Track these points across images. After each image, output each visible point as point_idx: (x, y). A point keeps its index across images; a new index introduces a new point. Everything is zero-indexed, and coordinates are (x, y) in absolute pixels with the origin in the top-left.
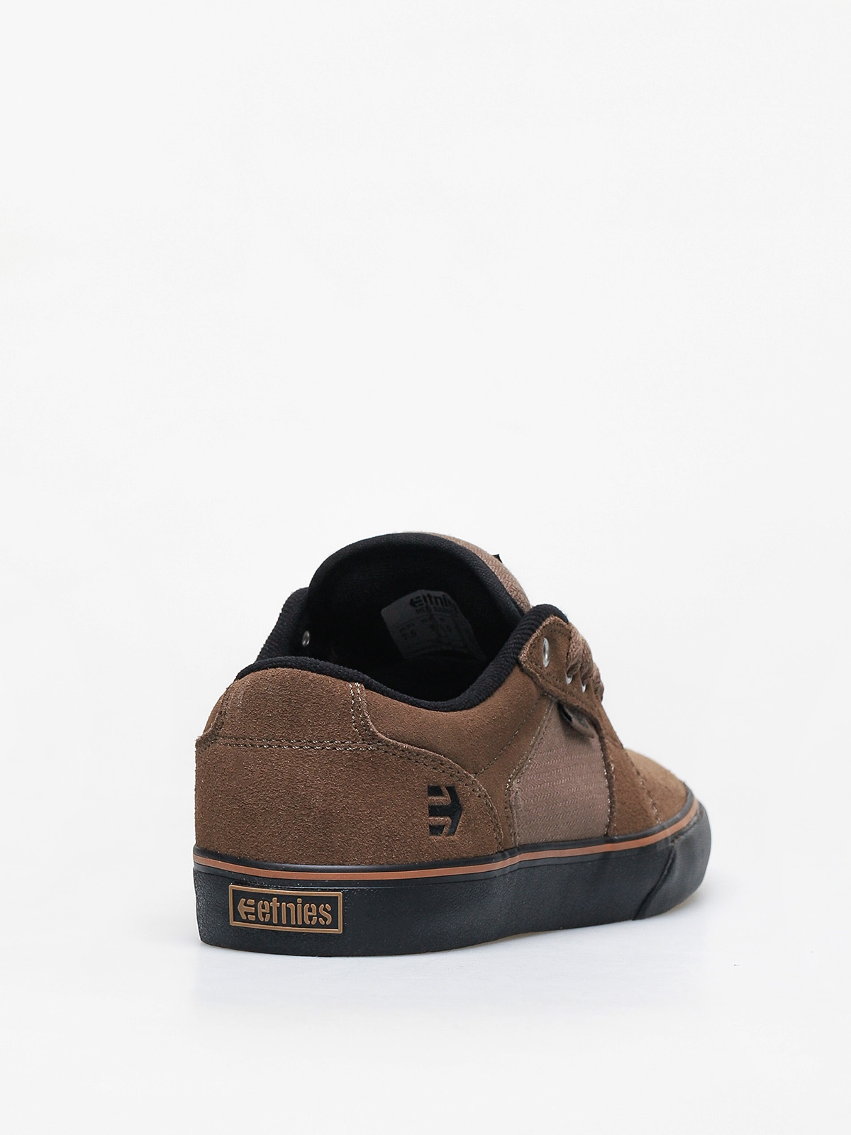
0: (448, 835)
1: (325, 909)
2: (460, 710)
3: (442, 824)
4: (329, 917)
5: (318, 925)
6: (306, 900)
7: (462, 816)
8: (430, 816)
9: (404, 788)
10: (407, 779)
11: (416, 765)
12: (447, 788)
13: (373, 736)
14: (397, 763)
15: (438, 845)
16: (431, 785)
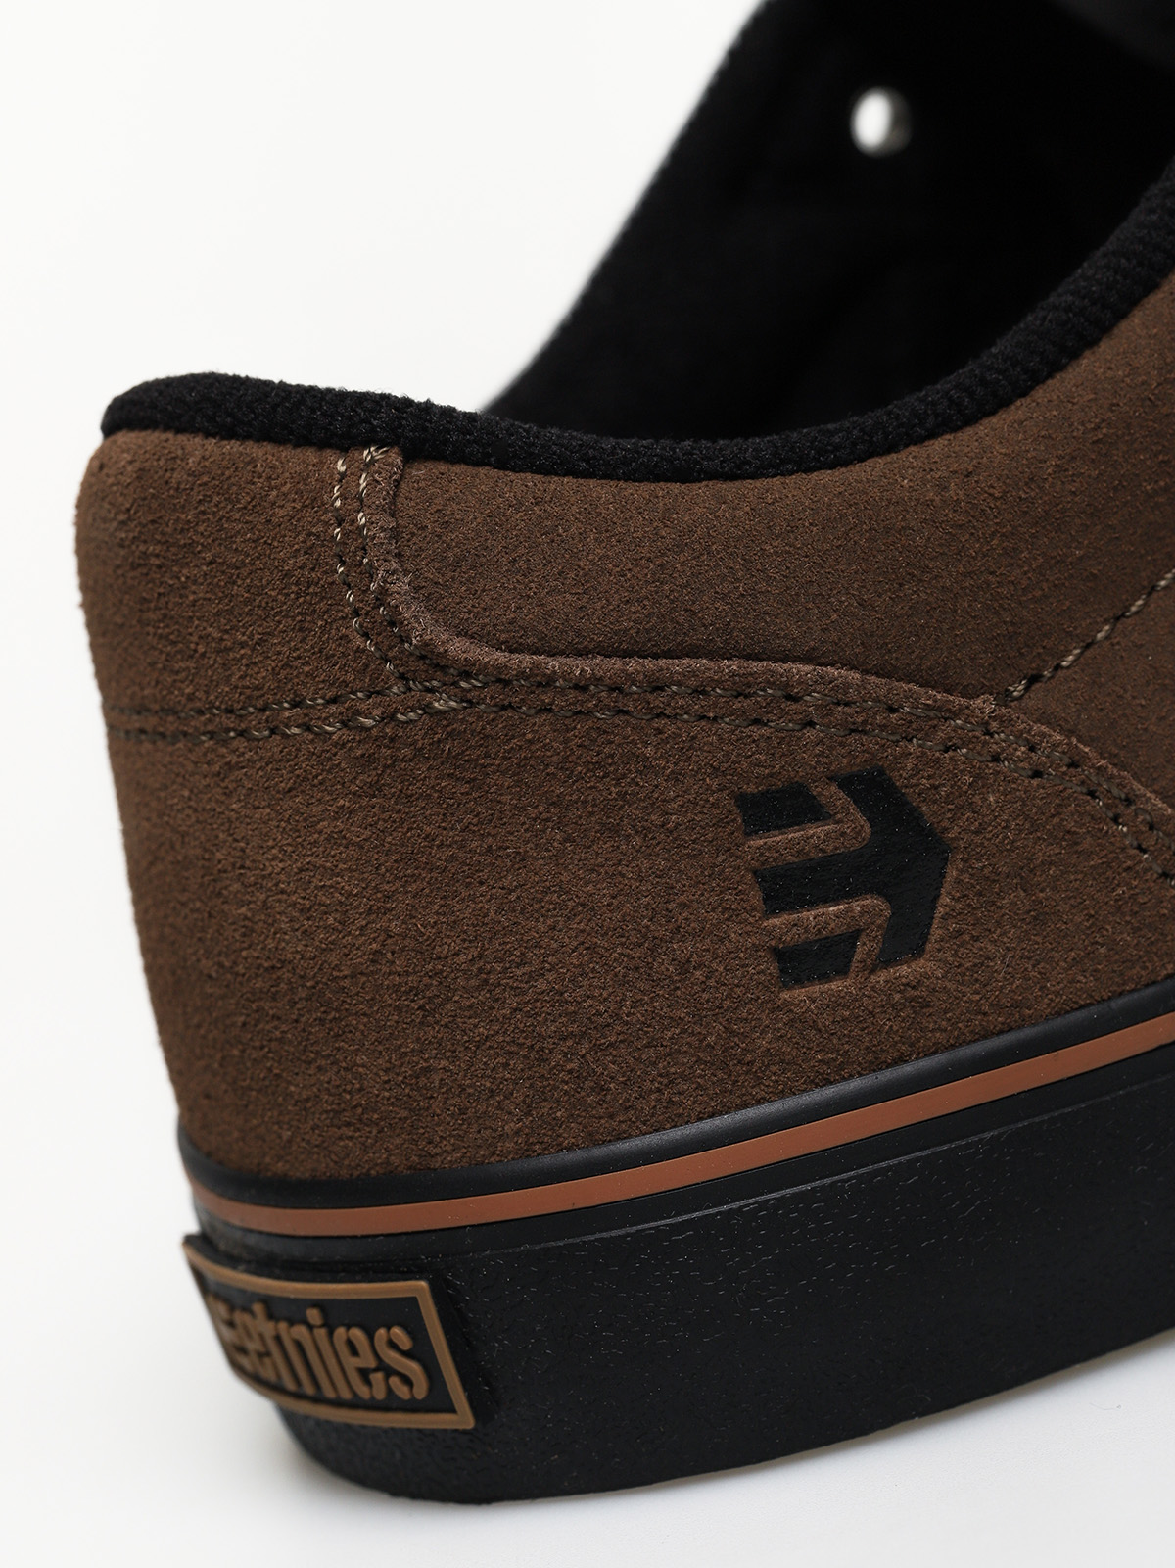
0: (887, 960)
1: (392, 1345)
2: (920, 440)
3: (837, 928)
4: (413, 1368)
5: (391, 1404)
6: (334, 1314)
7: (952, 873)
8: (772, 912)
9: (615, 831)
10: (622, 795)
11: (659, 731)
12: (846, 783)
13: (433, 661)
14: (566, 741)
15: (826, 1020)
16: (751, 789)
